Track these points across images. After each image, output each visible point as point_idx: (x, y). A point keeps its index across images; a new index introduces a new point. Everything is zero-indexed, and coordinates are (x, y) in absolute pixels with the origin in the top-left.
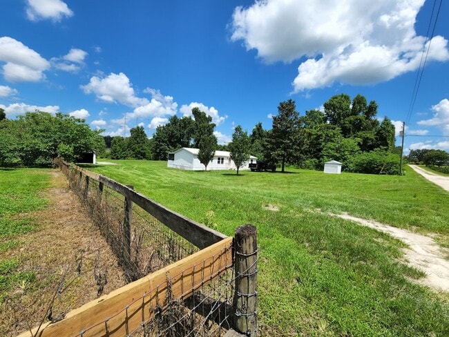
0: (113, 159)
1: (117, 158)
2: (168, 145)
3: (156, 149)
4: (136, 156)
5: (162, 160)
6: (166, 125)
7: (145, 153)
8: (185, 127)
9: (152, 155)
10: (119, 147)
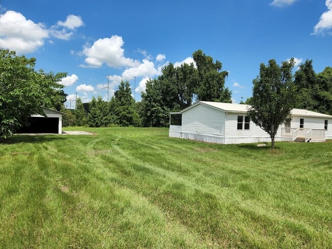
0: (91, 126)
1: (97, 126)
2: (162, 106)
3: (147, 111)
4: (121, 122)
5: (154, 126)
6: (159, 79)
7: (131, 118)
8: (184, 79)
9: (140, 120)
10: (99, 111)
